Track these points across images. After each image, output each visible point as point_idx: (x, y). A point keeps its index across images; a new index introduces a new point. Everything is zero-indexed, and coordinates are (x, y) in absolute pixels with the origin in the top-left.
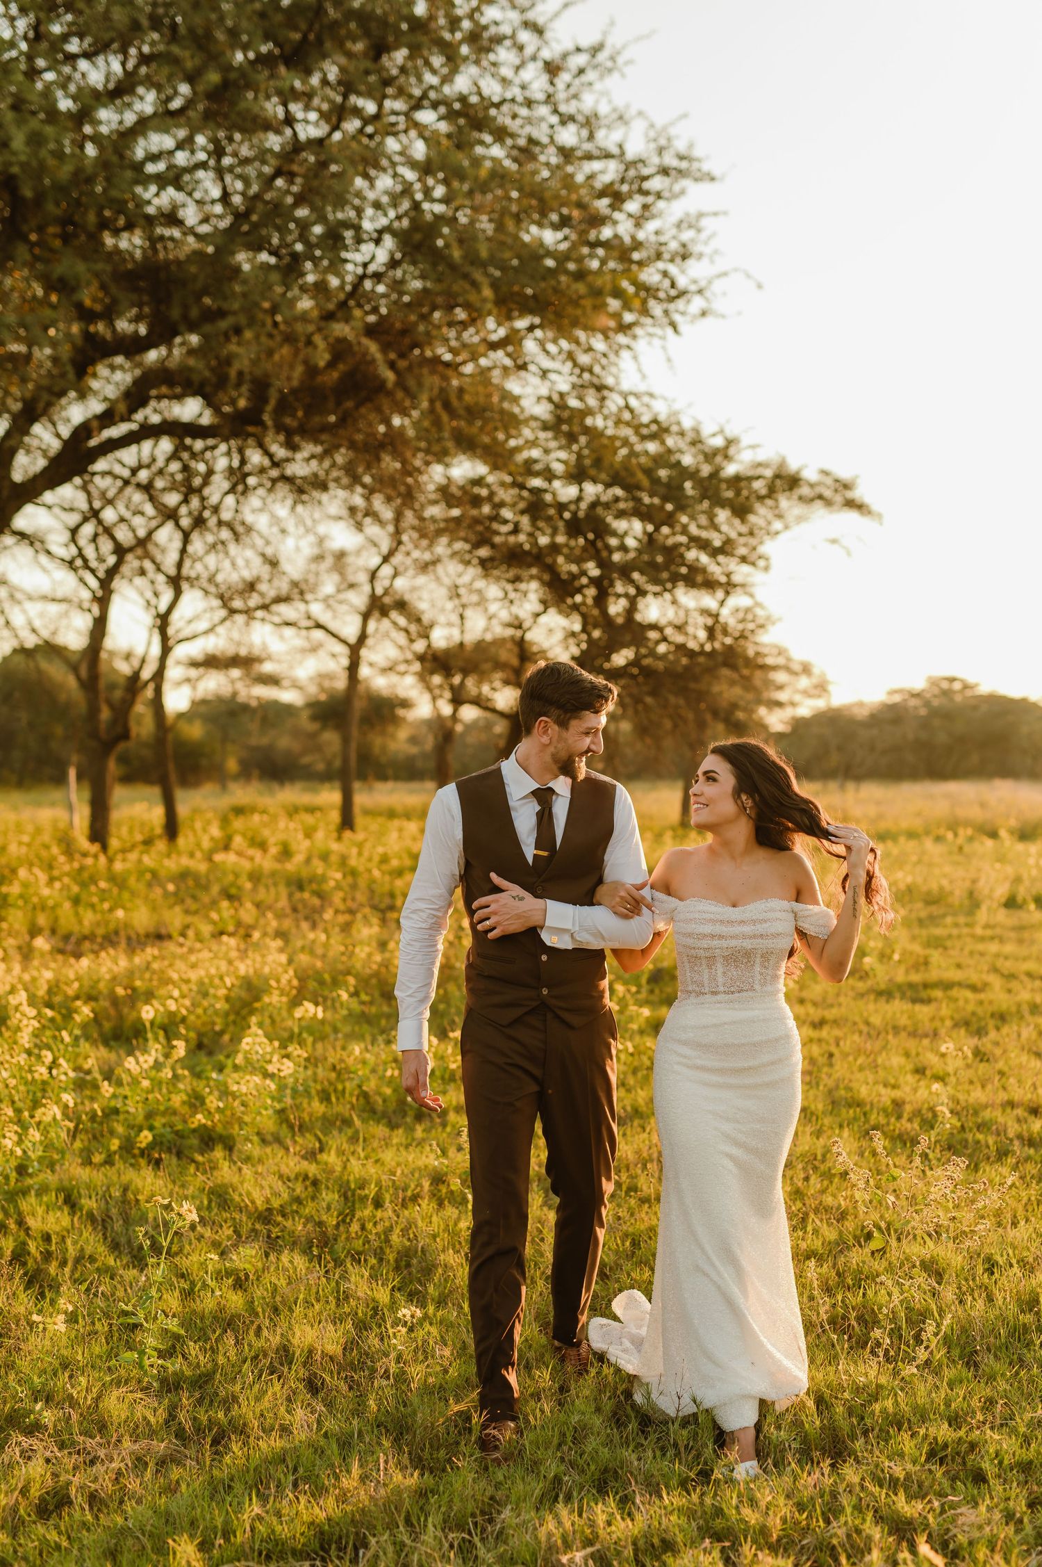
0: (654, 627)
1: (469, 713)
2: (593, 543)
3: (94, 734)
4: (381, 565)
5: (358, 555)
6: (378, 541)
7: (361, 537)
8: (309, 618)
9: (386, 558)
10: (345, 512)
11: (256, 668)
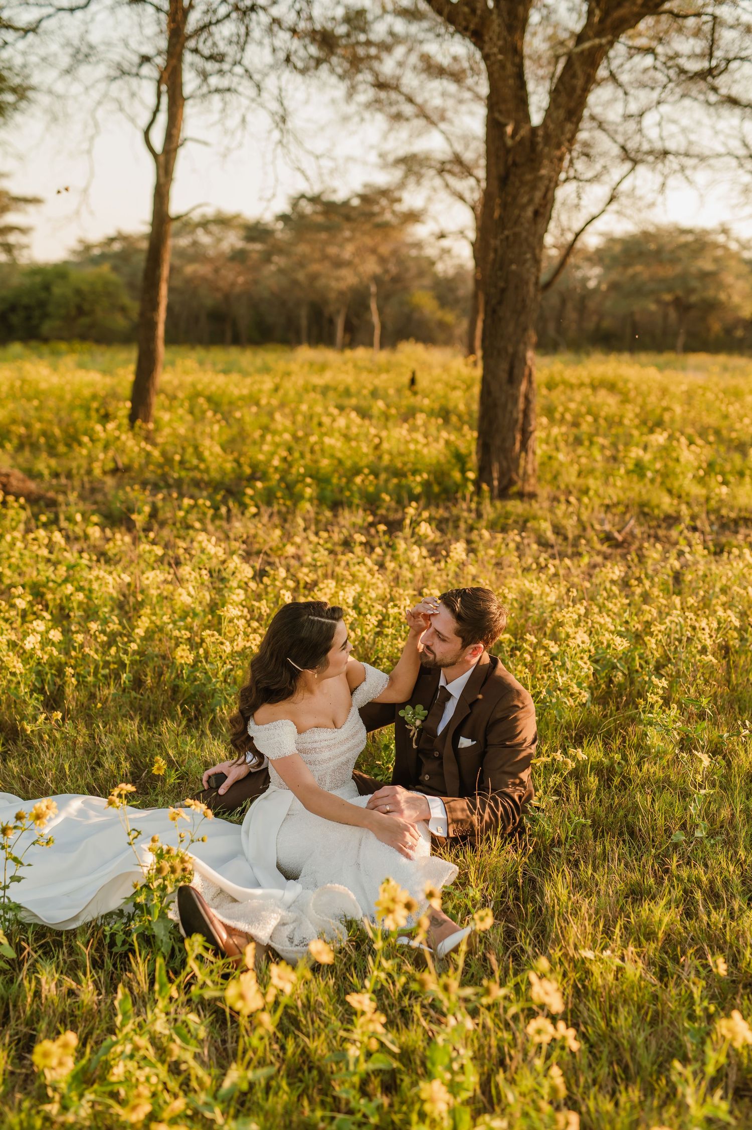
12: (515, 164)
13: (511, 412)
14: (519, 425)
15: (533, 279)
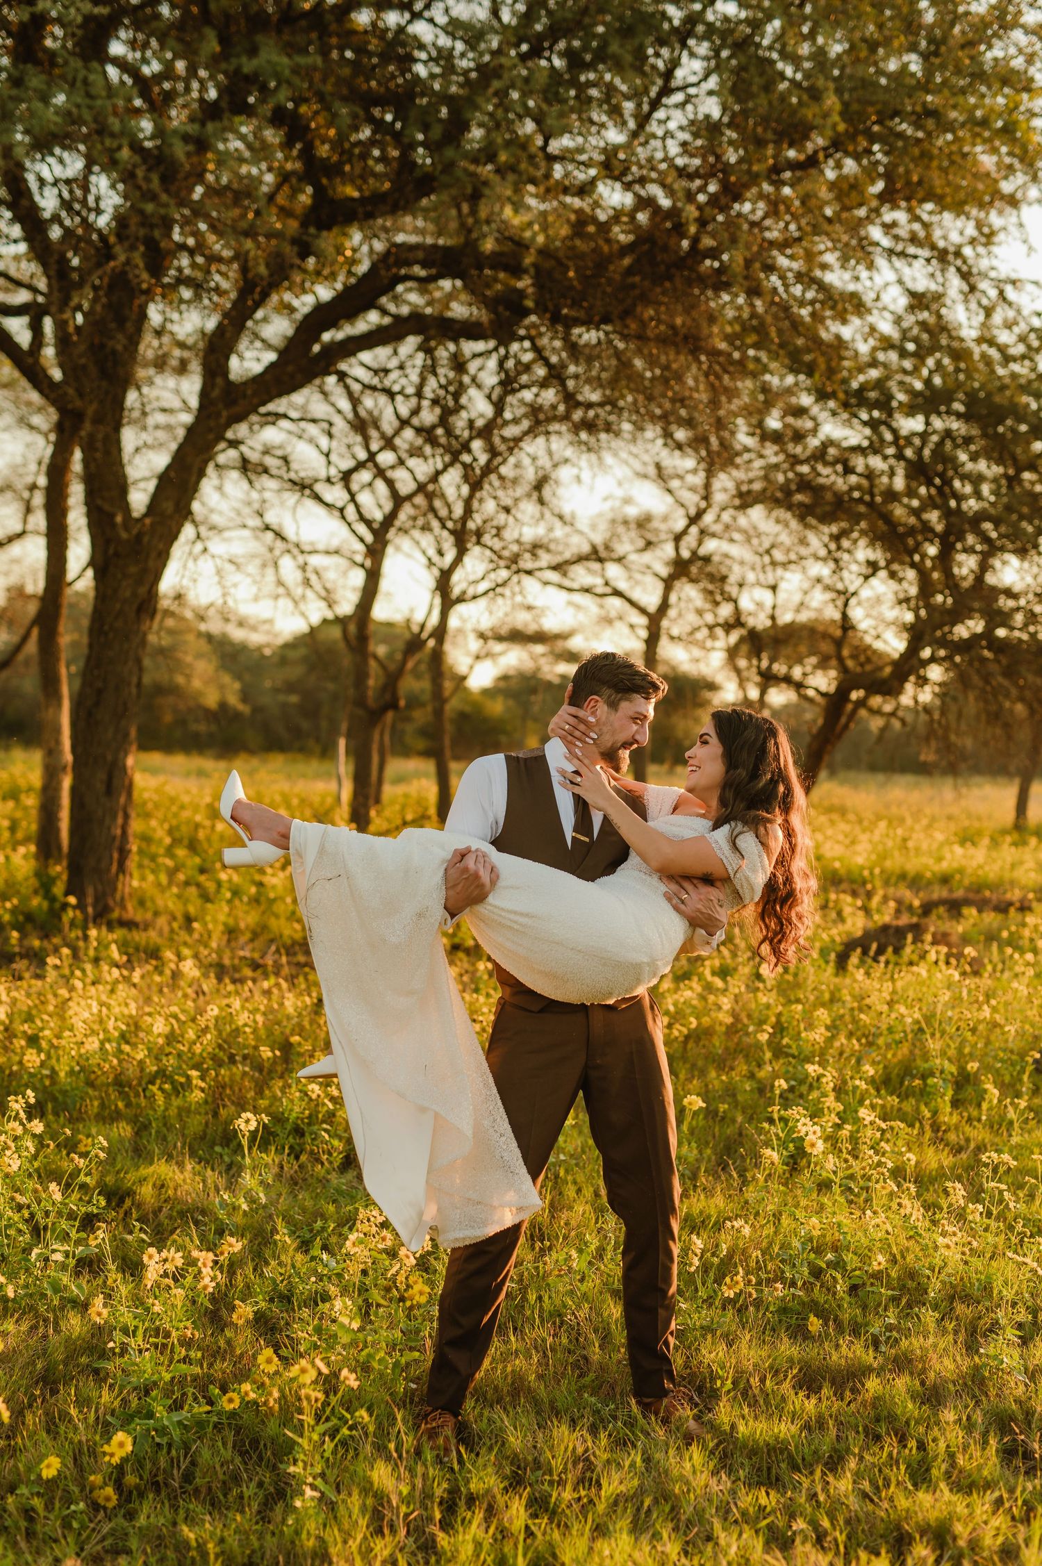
0: (1009, 593)
1: (779, 697)
2: (939, 489)
3: (360, 702)
4: (688, 526)
5: (665, 518)
6: (687, 503)
7: (669, 499)
8: (607, 584)
9: (694, 520)
10: (652, 471)
11: (560, 644)
12: (116, 554)
13: (109, 829)
14: (117, 843)
15: (134, 680)
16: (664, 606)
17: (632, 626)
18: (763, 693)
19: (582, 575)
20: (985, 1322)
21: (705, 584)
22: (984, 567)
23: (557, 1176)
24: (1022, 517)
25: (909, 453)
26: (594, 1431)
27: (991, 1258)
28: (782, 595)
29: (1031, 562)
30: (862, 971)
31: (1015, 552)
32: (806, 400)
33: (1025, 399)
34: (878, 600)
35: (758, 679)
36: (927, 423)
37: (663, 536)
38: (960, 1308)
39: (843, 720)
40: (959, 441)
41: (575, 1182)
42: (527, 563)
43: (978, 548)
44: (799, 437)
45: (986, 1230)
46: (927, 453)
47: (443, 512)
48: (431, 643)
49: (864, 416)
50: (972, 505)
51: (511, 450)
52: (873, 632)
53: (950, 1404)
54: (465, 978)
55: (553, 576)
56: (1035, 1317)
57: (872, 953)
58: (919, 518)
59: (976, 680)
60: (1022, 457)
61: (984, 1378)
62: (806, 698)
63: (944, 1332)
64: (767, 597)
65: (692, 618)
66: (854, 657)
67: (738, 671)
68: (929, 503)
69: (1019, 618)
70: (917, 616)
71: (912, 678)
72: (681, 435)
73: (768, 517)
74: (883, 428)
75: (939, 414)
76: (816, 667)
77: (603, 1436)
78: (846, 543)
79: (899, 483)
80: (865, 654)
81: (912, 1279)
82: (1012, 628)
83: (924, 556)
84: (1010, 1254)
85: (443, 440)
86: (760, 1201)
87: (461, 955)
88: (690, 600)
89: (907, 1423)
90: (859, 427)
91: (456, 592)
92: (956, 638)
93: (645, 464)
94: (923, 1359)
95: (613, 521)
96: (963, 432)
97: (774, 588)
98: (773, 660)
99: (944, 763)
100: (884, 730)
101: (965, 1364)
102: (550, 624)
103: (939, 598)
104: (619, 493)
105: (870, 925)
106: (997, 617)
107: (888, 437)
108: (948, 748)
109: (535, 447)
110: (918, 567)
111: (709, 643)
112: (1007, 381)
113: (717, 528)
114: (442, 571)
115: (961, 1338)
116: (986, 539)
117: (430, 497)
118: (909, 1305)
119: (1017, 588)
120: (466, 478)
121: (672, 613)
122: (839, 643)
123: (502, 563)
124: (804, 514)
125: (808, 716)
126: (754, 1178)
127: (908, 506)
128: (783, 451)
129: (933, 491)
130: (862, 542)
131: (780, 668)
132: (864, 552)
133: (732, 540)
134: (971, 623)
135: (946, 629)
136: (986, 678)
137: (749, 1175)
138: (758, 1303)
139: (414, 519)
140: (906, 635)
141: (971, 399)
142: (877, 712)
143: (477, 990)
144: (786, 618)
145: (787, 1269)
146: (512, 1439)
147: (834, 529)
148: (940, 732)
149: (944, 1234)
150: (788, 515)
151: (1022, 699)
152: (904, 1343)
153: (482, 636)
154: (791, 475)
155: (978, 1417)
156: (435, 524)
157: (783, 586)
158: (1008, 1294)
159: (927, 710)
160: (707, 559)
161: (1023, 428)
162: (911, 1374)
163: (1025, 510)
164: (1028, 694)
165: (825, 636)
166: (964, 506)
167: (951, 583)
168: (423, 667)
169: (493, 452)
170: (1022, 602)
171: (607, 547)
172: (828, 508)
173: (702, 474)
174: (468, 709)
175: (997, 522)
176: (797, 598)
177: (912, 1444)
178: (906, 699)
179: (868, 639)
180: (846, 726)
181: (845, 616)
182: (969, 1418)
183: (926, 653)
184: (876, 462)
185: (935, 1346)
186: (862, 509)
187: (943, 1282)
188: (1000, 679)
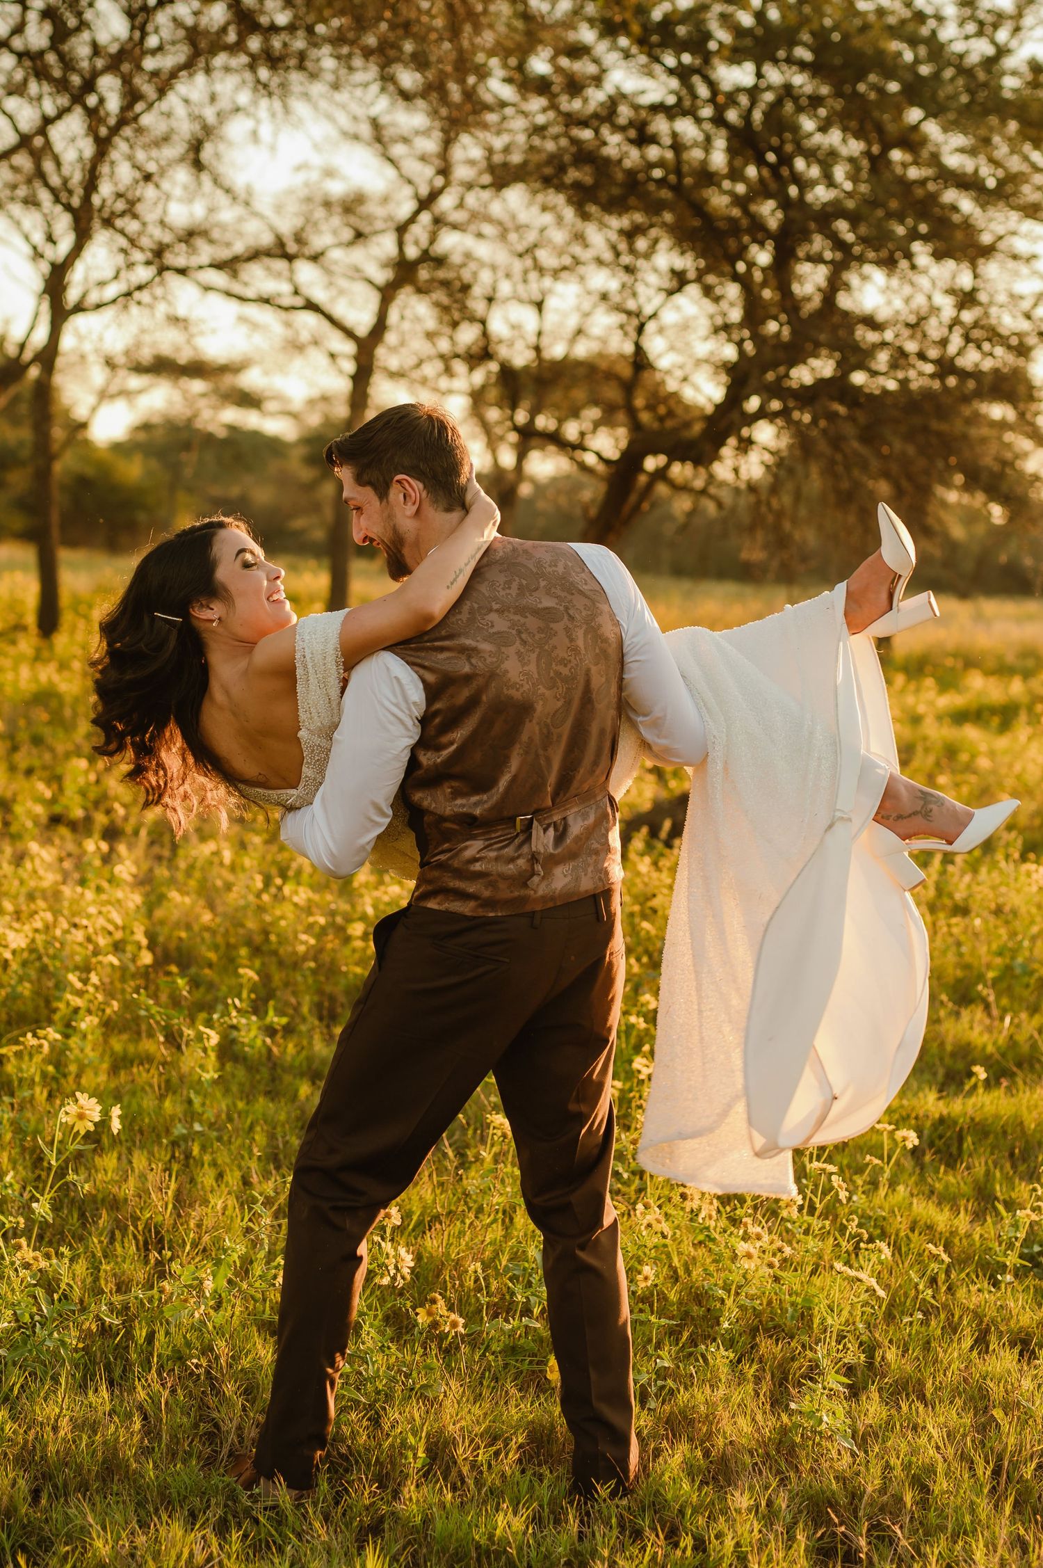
0: (871, 322)
1: (545, 465)
2: (774, 169)
4: (416, 213)
5: (385, 200)
6: (416, 180)
7: (390, 172)
8: (296, 292)
9: (426, 203)
10: (365, 130)
11: (228, 380)
16: (380, 328)
17: (333, 356)
18: (521, 456)
19: (259, 278)
20: (799, 1367)
21: (440, 295)
22: (835, 285)
23: (188, 1156)
24: (890, 215)
25: (732, 116)
26: (222, 1529)
27: (813, 1273)
28: (551, 317)
29: (903, 278)
30: (647, 860)
31: (879, 263)
32: (587, 35)
33: (895, 46)
34: (685, 327)
35: (513, 437)
36: (759, 75)
37: (379, 225)
38: (766, 1346)
39: (633, 498)
40: (804, 102)
41: (214, 1164)
42: (178, 258)
43: (828, 255)
44: (575, 86)
45: (806, 1232)
46: (757, 116)
47: (55, 180)
48: (34, 372)
49: (670, 61)
50: (821, 194)
51: (162, 92)
52: (679, 374)
53: (744, 1482)
54: (67, 865)
55: (218, 278)
56: (871, 1356)
57: (664, 834)
58: (746, 211)
59: (823, 446)
60: (891, 128)
61: (793, 1445)
62: (583, 467)
63: (741, 1379)
64: (528, 319)
65: (419, 345)
66: (650, 407)
67: (486, 427)
68: (760, 191)
69: (882, 359)
70: (741, 352)
71: (732, 441)
72: (408, 78)
73: (530, 204)
74: (696, 80)
75: (776, 61)
76: (597, 425)
77: (235, 1536)
78: (642, 244)
79: (719, 159)
80: (665, 403)
81: (700, 1304)
82: (874, 374)
83: (751, 265)
84: (838, 1266)
85: (57, 73)
86: (484, 1192)
87: (63, 831)
88: (418, 319)
89: (681, 1512)
90: (664, 77)
91: (72, 296)
92: (794, 385)
93: (355, 118)
94: (710, 1419)
95: (309, 200)
96: (808, 89)
97: (539, 306)
98: (534, 412)
99: (775, 564)
100: (692, 514)
101: (768, 1424)
102: (214, 348)
103: (772, 327)
104: (317, 160)
105: (664, 795)
106: (855, 356)
107: (703, 91)
108: (781, 542)
109: (194, 88)
110: (745, 282)
111: (444, 383)
112: (872, 18)
113: (459, 217)
114: (53, 265)
115: (765, 1388)
116: (839, 244)
117: (37, 156)
118: (693, 1342)
119: (882, 315)
120: (92, 131)
121: (391, 338)
122: (629, 387)
123: (138, 256)
124: (582, 198)
125: (587, 495)
126: (478, 1158)
127: (732, 193)
128: (553, 106)
129: (766, 172)
130: (665, 243)
131: (544, 422)
132: (667, 258)
133: (480, 235)
134: (814, 362)
135: (782, 370)
136: (836, 442)
137: (470, 1154)
138: (473, 1340)
139: (14, 187)
140: (724, 378)
141: (821, 44)
142: (681, 488)
143: (82, 882)
144: (556, 351)
145: (518, 1289)
146: (99, 1544)
147: (624, 222)
148: (770, 518)
149: (746, 1238)
150: (559, 199)
151: (886, 475)
152: (683, 1397)
153: (110, 363)
154: (564, 142)
155: (782, 1502)
156: (44, 196)
157: (551, 303)
158: (834, 1322)
159: (752, 488)
160: (440, 261)
161: (893, 87)
162: (691, 1440)
163: (894, 204)
164: (894, 468)
165: (610, 375)
166: (809, 197)
167: (789, 304)
168: (23, 408)
169: (132, 96)
170: (889, 335)
171: (299, 239)
172: (616, 191)
173: (437, 135)
174: (90, 471)
175: (854, 219)
176: (572, 322)
177: (687, 1541)
178: (722, 470)
179: (672, 385)
180: (637, 508)
181: (639, 349)
182: (770, 1504)
183: (753, 403)
184: (687, 128)
185: (726, 1399)
186: (665, 194)
187: (742, 1308)
188: (855, 444)
